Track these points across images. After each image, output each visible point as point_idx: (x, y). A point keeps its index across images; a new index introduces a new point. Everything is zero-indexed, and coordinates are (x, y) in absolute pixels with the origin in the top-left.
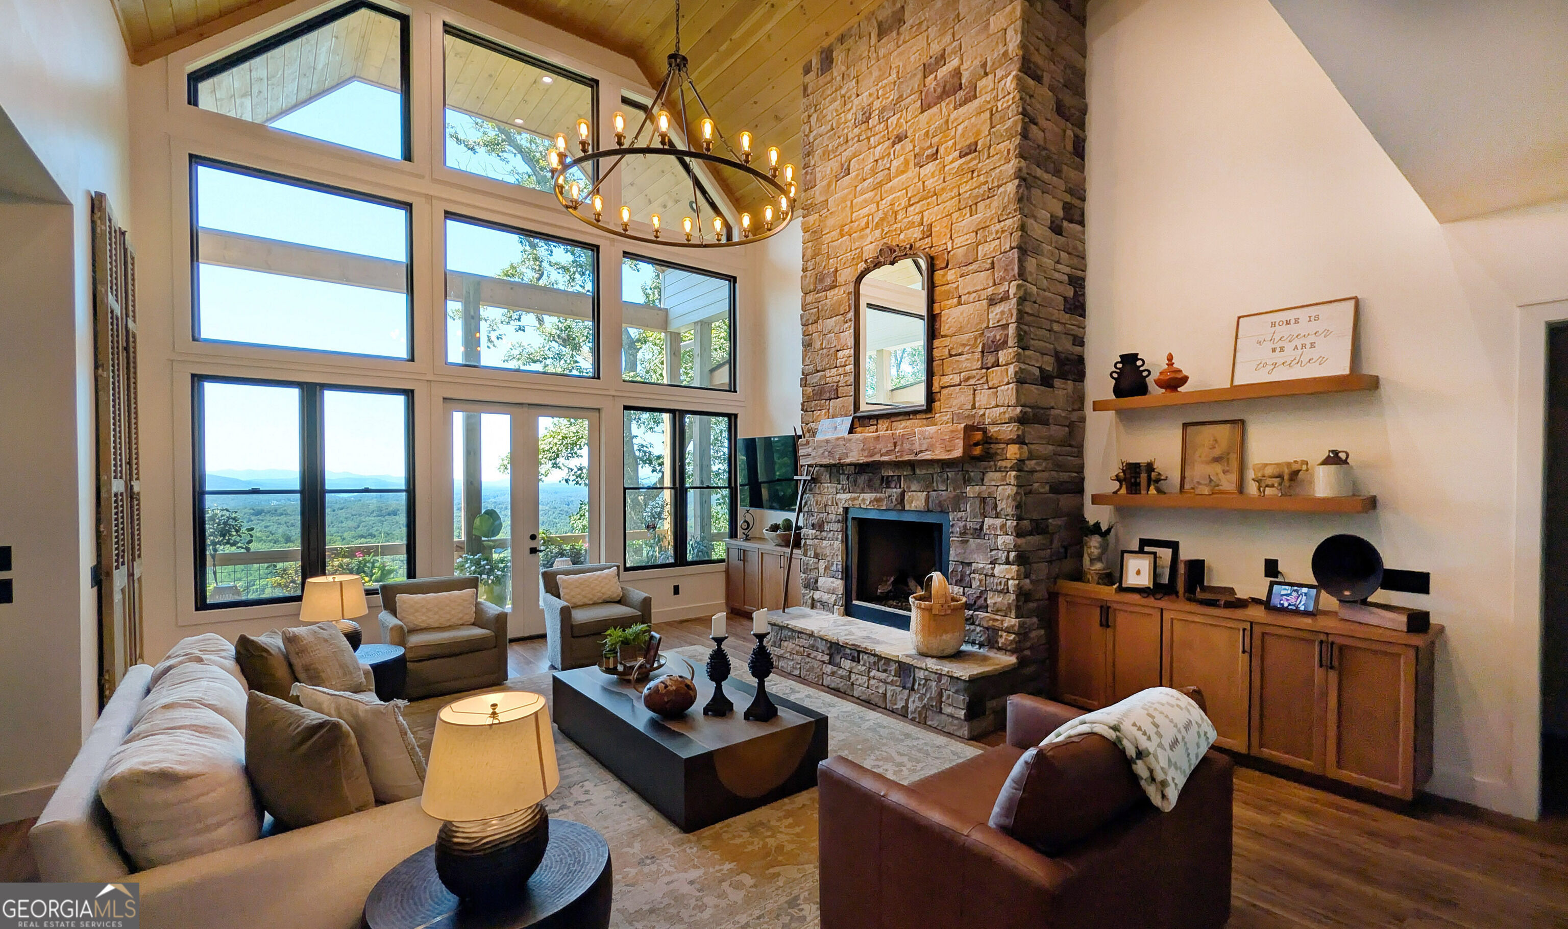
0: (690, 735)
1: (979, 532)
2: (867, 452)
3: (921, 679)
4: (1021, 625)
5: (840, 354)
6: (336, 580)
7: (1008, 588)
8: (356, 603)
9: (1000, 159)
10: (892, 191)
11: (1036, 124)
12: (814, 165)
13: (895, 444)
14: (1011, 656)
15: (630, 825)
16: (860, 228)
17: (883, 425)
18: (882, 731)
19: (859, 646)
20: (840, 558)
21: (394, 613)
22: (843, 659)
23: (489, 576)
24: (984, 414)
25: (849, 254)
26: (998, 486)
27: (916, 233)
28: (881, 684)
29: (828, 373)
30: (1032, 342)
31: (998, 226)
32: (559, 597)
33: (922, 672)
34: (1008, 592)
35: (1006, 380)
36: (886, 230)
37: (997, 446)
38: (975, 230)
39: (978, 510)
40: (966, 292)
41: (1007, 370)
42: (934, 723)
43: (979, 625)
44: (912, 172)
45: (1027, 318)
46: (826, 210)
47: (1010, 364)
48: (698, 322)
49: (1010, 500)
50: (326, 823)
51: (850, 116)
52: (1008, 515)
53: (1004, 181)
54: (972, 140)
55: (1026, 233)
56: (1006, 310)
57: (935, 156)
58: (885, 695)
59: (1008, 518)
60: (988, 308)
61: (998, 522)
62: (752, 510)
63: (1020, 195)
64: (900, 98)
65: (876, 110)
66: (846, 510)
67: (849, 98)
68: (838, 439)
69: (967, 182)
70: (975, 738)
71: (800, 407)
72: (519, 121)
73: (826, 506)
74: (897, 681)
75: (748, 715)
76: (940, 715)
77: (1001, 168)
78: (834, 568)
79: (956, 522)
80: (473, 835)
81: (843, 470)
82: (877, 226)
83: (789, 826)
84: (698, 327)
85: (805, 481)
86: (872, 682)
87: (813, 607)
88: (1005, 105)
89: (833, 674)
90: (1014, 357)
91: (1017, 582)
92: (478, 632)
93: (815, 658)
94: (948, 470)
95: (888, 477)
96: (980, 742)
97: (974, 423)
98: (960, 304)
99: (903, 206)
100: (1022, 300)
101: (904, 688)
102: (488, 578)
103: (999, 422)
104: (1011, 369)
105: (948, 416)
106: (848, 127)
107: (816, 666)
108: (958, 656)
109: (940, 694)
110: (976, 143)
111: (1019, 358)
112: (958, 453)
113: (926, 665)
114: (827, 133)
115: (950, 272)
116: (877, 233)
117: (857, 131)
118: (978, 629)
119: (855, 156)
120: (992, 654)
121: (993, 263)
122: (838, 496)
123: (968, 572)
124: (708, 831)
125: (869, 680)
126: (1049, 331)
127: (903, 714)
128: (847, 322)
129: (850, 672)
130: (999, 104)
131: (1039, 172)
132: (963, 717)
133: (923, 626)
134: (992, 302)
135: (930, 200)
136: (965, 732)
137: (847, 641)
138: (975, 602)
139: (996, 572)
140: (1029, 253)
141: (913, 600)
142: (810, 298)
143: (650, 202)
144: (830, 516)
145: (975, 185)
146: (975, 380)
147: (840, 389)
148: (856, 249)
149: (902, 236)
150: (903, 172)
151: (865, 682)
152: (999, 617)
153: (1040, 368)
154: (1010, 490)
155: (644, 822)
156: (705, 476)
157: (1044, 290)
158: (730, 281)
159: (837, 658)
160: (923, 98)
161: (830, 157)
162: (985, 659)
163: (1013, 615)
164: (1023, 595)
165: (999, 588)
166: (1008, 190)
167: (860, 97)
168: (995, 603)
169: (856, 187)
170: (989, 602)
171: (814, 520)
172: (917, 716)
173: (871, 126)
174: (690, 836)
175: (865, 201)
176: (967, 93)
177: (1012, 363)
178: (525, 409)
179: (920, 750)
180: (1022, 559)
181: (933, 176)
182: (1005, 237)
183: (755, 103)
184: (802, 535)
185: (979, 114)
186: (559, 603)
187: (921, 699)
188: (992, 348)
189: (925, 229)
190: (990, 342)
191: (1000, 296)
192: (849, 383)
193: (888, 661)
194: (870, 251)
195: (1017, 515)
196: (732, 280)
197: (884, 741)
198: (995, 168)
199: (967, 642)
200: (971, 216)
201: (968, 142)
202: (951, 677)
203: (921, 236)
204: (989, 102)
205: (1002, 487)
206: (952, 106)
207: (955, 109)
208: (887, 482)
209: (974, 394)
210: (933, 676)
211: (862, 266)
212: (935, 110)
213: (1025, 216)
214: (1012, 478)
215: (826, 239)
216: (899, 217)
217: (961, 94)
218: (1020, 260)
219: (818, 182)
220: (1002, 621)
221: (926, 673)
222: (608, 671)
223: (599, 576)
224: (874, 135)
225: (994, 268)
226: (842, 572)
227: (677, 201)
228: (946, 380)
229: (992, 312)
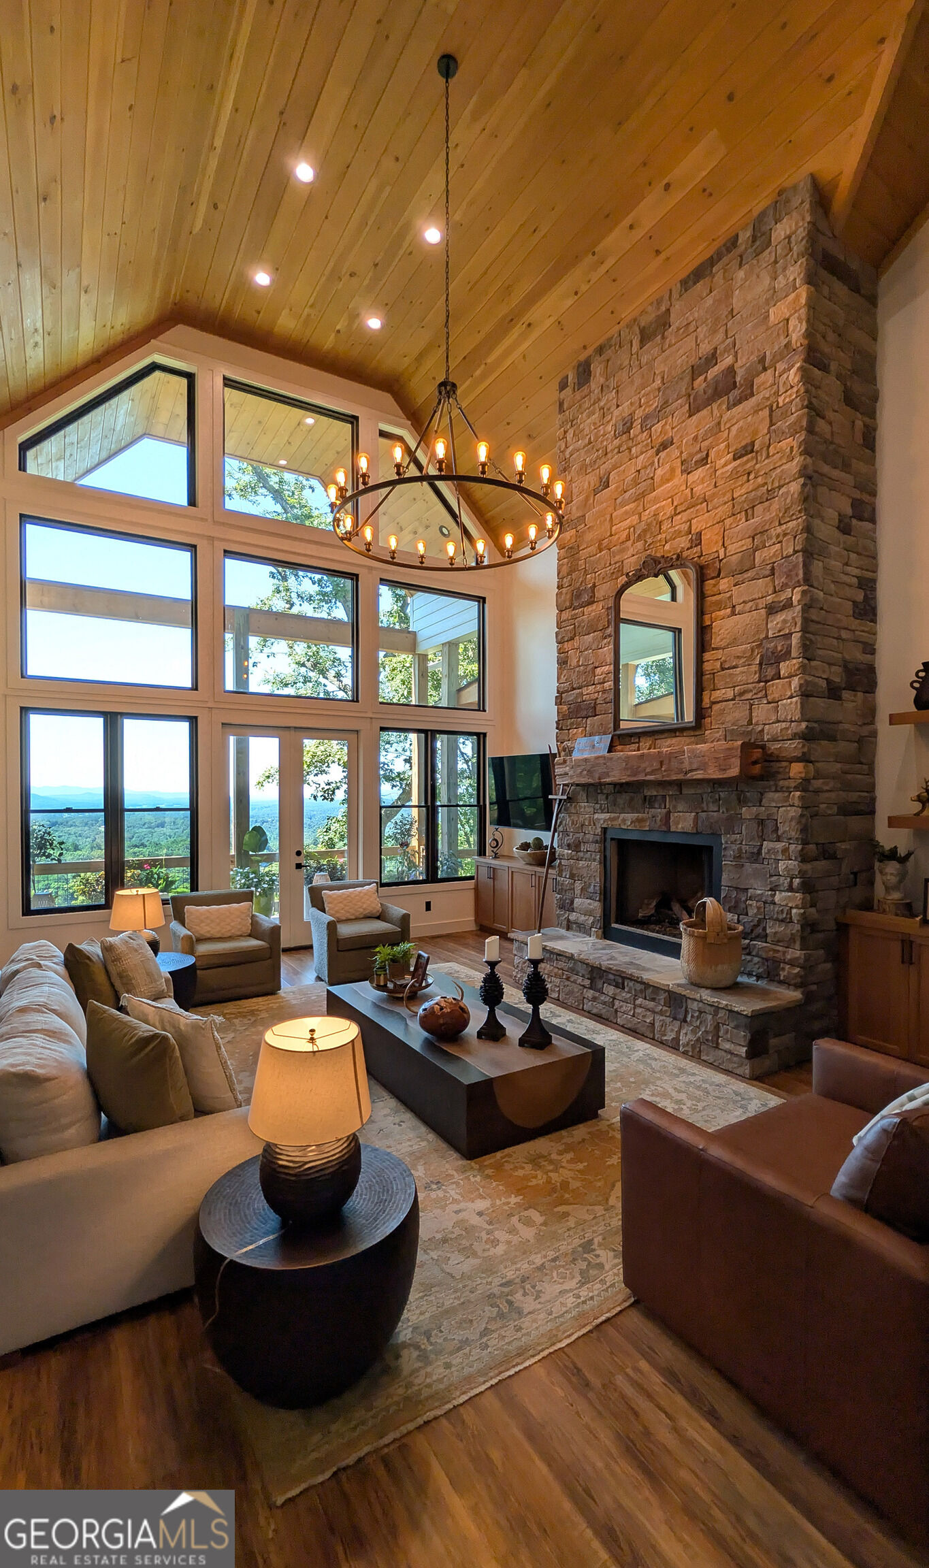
0: (467, 1059)
1: (756, 856)
2: (629, 771)
3: (694, 1011)
4: (807, 959)
5: (598, 671)
6: (139, 893)
7: (791, 918)
8: (155, 912)
9: (781, 458)
10: (656, 500)
11: (823, 418)
12: (571, 480)
13: (662, 763)
14: (794, 991)
15: (411, 1146)
16: (620, 541)
17: (645, 743)
18: (654, 1063)
19: (624, 972)
20: (598, 880)
21: (183, 923)
22: (605, 985)
23: (257, 889)
24: (763, 730)
25: (608, 569)
26: (779, 807)
27: (683, 542)
28: (649, 1013)
29: (585, 691)
30: (820, 652)
31: (779, 530)
32: (323, 911)
33: (696, 1003)
34: (791, 921)
35: (789, 694)
36: (649, 541)
37: (778, 765)
38: (752, 535)
39: (755, 833)
40: (741, 601)
41: (790, 682)
42: (710, 1058)
43: (757, 956)
44: (679, 479)
45: (813, 627)
46: (583, 525)
47: (794, 676)
48: (446, 643)
49: (793, 823)
50: (156, 1130)
51: (609, 428)
52: (790, 839)
53: (787, 481)
54: (748, 440)
55: (812, 534)
56: (789, 618)
57: (704, 461)
58: (653, 1024)
59: (791, 842)
60: (767, 618)
61: (780, 846)
62: (501, 828)
63: (806, 495)
64: (666, 403)
65: (638, 418)
66: (605, 830)
67: (609, 409)
68: (597, 758)
69: (742, 485)
70: (758, 1078)
71: (555, 725)
72: (283, 462)
73: (582, 825)
74: (666, 1011)
75: (522, 1042)
76: (717, 1050)
77: (782, 468)
78: (591, 889)
79: (730, 845)
80: (297, 1159)
81: (601, 789)
82: (639, 538)
83: (570, 1161)
84: (446, 649)
85: (560, 800)
86: (639, 1010)
87: (568, 928)
88: (787, 400)
89: (594, 999)
90: (799, 669)
91: (802, 911)
92: (254, 943)
93: (574, 982)
94: (720, 789)
95: (651, 796)
96: (764, 1083)
97: (750, 740)
98: (733, 614)
99: (668, 515)
100: (807, 608)
101: (675, 1019)
102: (256, 891)
103: (780, 738)
104: (795, 682)
105: (720, 733)
106: (607, 440)
107: (576, 990)
108: (734, 988)
109: (717, 1028)
110: (753, 444)
111: (803, 669)
112: (734, 772)
113: (701, 996)
114: (584, 447)
115: (722, 582)
116: (640, 545)
117: (617, 442)
118: (756, 960)
119: (615, 467)
120: (773, 987)
121: (773, 569)
122: (596, 816)
123: (743, 899)
124: (489, 1160)
125: (634, 1008)
126: (837, 639)
127: (674, 1046)
128: (605, 638)
129: (614, 999)
130: (781, 400)
131: (826, 469)
132: (744, 1055)
133: (697, 955)
134: (772, 610)
135: (699, 506)
136: (746, 1070)
137: (611, 966)
138: (752, 931)
139: (777, 898)
140: (815, 556)
141: (685, 927)
142: (565, 615)
143: (401, 529)
144: (587, 836)
145: (751, 488)
146: (751, 694)
147: (598, 708)
148: (616, 563)
149: (667, 547)
150: (668, 481)
151: (631, 1010)
152: (780, 948)
153: (826, 679)
154: (794, 812)
155: (424, 1144)
156: (452, 794)
157: (832, 595)
158: (479, 602)
159: (599, 984)
160: (692, 401)
161: (588, 471)
162: (764, 993)
163: (798, 946)
164: (809, 926)
165: (781, 917)
166: (792, 489)
167: (620, 408)
168: (776, 933)
169: (616, 499)
170: (768, 932)
171: (570, 839)
172: (690, 1049)
173: (632, 436)
174: (473, 1163)
175: (626, 512)
176: (742, 392)
177: (796, 675)
178: (292, 732)
179: (699, 1088)
180: (808, 887)
181: (703, 481)
182: (788, 541)
183: (508, 424)
184: (557, 855)
185: (756, 412)
186: (327, 918)
187: (694, 1032)
188: (771, 660)
189: (694, 538)
190: (770, 654)
191: (781, 604)
192: (608, 700)
193: (657, 989)
194: (631, 563)
195: (802, 839)
196: (481, 600)
197: (658, 1075)
198: (775, 468)
199: (743, 973)
200: (747, 521)
201: (743, 443)
202: (731, 1011)
203: (689, 545)
204: (768, 399)
205: (784, 808)
206: (724, 407)
207: (728, 409)
208: (649, 802)
209: (751, 709)
210: (708, 1009)
211: (623, 579)
212: (705, 412)
213: (811, 517)
214: (796, 799)
215: (583, 554)
216: (664, 527)
217: (736, 392)
218: (805, 565)
219: (574, 497)
220: (784, 953)
221: (701, 1004)
222: (379, 987)
223: (360, 892)
224: (636, 445)
225: (774, 575)
226: (600, 894)
227: (427, 527)
228: (717, 695)
229: (772, 621)
